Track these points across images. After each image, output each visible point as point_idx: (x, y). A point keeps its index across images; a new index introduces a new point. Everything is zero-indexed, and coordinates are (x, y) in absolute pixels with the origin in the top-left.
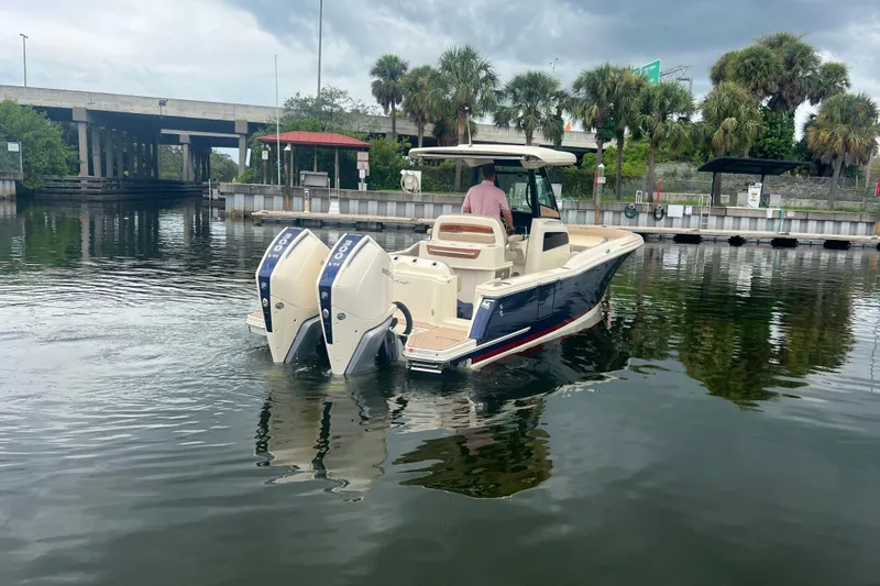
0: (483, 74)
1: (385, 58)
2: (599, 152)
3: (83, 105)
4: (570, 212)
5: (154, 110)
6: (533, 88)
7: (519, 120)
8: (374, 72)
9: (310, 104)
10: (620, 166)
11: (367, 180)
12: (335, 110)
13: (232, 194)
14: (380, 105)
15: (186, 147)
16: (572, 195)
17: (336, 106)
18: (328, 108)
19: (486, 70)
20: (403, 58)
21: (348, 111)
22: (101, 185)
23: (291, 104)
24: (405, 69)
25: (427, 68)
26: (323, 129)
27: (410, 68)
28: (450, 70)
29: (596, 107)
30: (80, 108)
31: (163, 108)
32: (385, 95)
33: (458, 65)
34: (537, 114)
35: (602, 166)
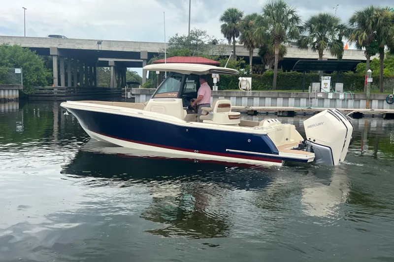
0: (290, 17)
1: (229, 10)
2: (368, 62)
3: (56, 46)
4: (349, 101)
5: (94, 47)
6: (323, 23)
7: (314, 44)
8: (222, 19)
9: (184, 40)
10: (382, 71)
11: (218, 84)
12: (199, 43)
13: (139, 95)
14: (226, 39)
15: (112, 68)
16: (350, 90)
17: (199, 40)
18: (194, 42)
19: (292, 14)
20: (240, 10)
21: (206, 43)
22: (64, 91)
23: (173, 40)
24: (241, 16)
25: (255, 15)
26: (192, 55)
27: (245, 15)
28: (269, 15)
29: (365, 34)
30: (54, 48)
31: (100, 46)
32: (229, 32)
33: (274, 12)
34: (326, 40)
35: (370, 71)
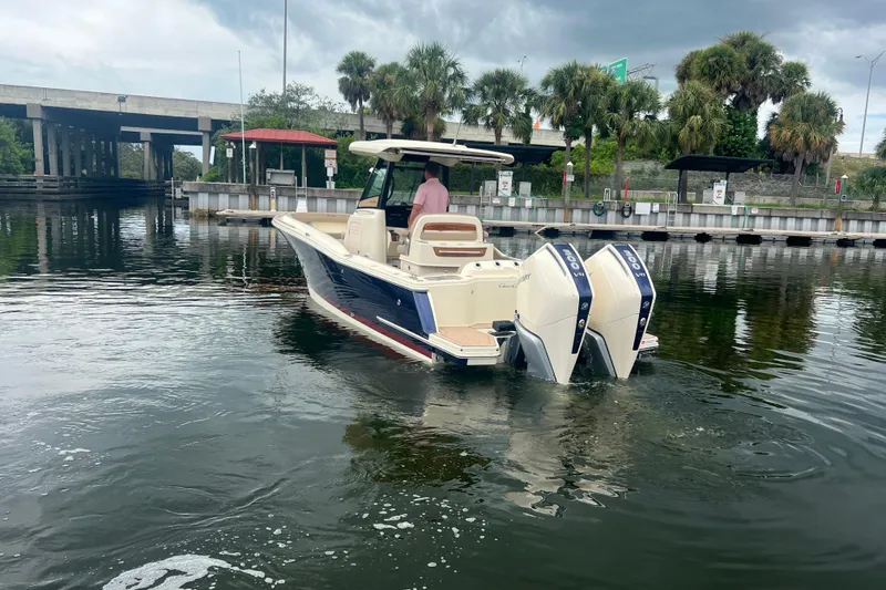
0: (451, 71)
1: (352, 54)
2: (568, 150)
3: (38, 102)
4: (540, 210)
5: (113, 107)
6: (501, 85)
7: (488, 118)
8: (341, 69)
9: (275, 101)
10: (588, 165)
11: (335, 178)
12: (301, 107)
13: (195, 193)
14: (347, 102)
15: (147, 145)
16: (541, 193)
17: (302, 103)
18: (294, 105)
19: (454, 67)
20: (370, 55)
21: (314, 108)
22: (57, 184)
23: (256, 101)
24: (373, 66)
25: (395, 65)
26: (289, 127)
27: (378, 64)
28: (418, 67)
29: (563, 105)
30: (34, 105)
31: (123, 104)
32: (352, 92)
33: (426, 62)
34: (506, 112)
35: (570, 164)
